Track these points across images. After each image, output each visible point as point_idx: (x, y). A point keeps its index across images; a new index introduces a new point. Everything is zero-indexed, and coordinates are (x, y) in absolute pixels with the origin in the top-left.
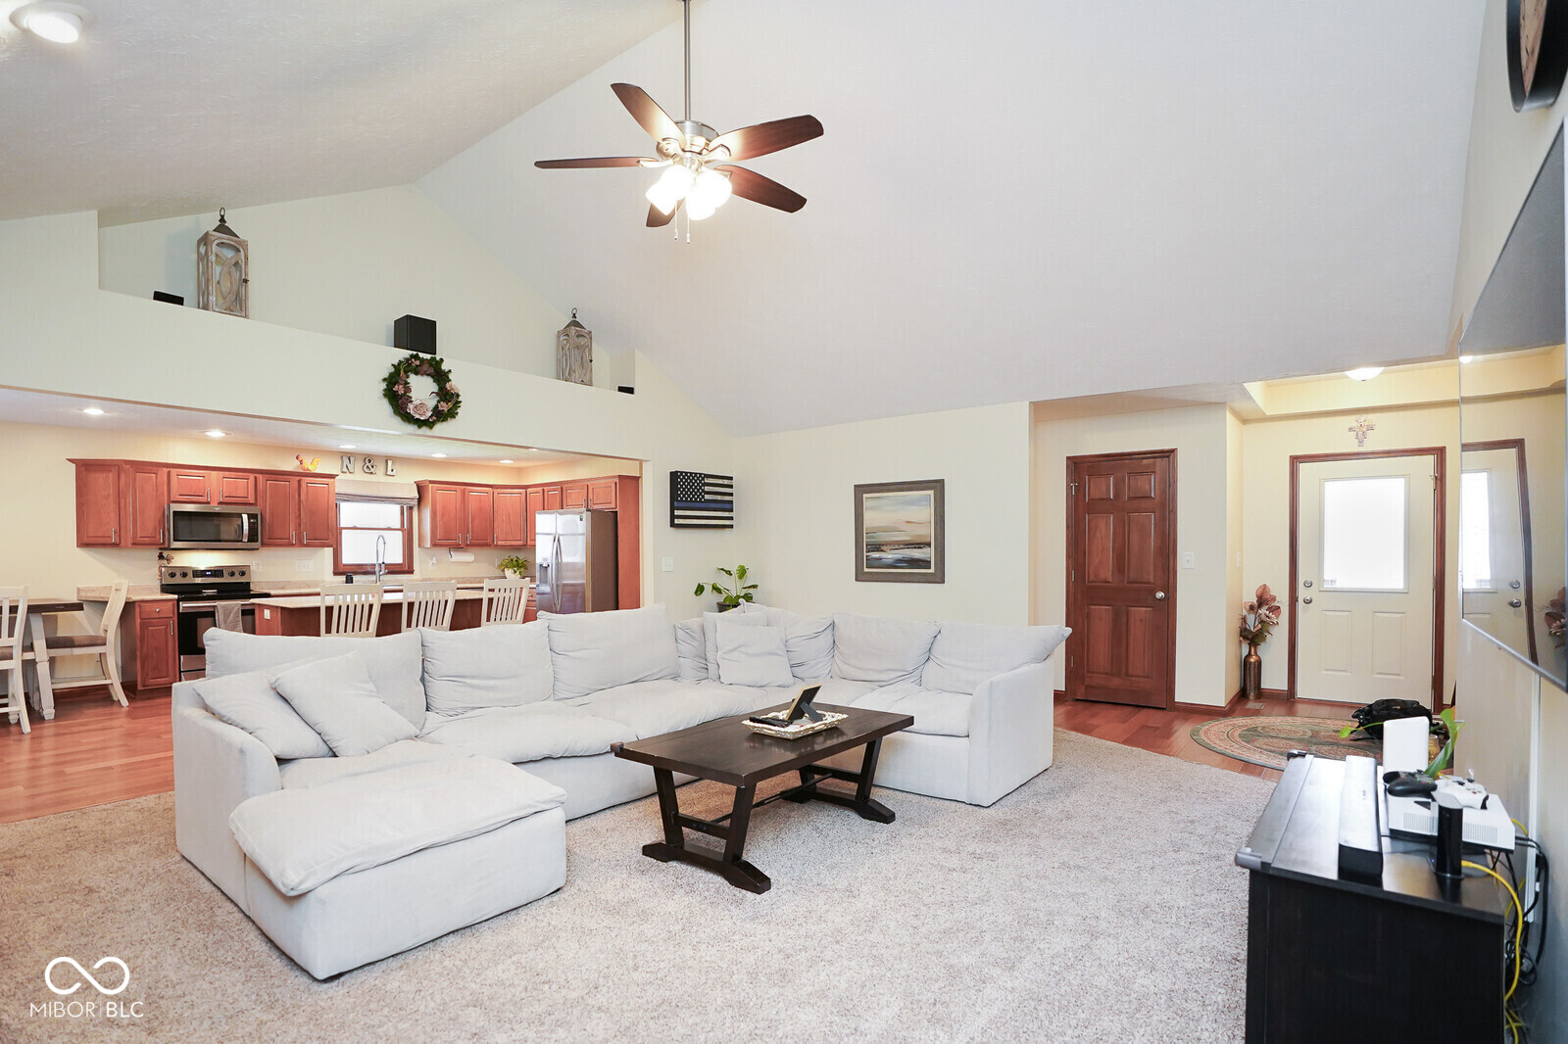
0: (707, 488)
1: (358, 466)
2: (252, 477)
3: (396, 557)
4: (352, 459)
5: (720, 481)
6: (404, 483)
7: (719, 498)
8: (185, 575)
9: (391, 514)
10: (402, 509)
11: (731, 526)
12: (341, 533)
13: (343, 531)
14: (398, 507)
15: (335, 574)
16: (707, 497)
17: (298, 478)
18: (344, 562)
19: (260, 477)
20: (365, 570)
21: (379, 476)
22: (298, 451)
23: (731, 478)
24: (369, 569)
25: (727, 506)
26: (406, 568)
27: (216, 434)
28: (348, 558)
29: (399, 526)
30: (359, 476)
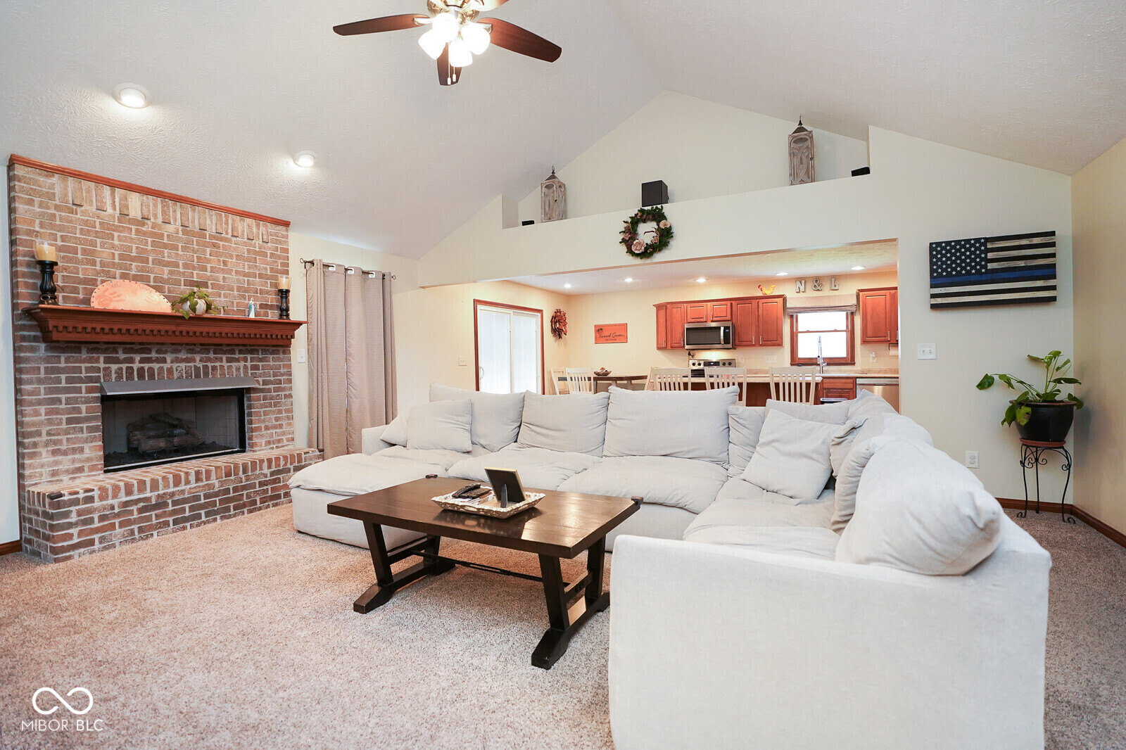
0: (990, 255)
1: (810, 286)
2: (729, 303)
3: (842, 352)
4: (803, 282)
5: (1024, 242)
6: (847, 293)
7: (1022, 263)
8: (699, 364)
9: (839, 319)
10: (847, 314)
11: (1054, 299)
12: (797, 336)
13: (799, 335)
14: (845, 313)
15: (792, 365)
16: (990, 266)
17: (757, 301)
18: (799, 357)
19: (733, 302)
20: (811, 362)
21: (826, 291)
22: (761, 282)
23: (1053, 233)
24: (814, 361)
25: (1045, 272)
26: (850, 360)
27: (701, 280)
28: (803, 353)
29: (845, 329)
30: (810, 293)
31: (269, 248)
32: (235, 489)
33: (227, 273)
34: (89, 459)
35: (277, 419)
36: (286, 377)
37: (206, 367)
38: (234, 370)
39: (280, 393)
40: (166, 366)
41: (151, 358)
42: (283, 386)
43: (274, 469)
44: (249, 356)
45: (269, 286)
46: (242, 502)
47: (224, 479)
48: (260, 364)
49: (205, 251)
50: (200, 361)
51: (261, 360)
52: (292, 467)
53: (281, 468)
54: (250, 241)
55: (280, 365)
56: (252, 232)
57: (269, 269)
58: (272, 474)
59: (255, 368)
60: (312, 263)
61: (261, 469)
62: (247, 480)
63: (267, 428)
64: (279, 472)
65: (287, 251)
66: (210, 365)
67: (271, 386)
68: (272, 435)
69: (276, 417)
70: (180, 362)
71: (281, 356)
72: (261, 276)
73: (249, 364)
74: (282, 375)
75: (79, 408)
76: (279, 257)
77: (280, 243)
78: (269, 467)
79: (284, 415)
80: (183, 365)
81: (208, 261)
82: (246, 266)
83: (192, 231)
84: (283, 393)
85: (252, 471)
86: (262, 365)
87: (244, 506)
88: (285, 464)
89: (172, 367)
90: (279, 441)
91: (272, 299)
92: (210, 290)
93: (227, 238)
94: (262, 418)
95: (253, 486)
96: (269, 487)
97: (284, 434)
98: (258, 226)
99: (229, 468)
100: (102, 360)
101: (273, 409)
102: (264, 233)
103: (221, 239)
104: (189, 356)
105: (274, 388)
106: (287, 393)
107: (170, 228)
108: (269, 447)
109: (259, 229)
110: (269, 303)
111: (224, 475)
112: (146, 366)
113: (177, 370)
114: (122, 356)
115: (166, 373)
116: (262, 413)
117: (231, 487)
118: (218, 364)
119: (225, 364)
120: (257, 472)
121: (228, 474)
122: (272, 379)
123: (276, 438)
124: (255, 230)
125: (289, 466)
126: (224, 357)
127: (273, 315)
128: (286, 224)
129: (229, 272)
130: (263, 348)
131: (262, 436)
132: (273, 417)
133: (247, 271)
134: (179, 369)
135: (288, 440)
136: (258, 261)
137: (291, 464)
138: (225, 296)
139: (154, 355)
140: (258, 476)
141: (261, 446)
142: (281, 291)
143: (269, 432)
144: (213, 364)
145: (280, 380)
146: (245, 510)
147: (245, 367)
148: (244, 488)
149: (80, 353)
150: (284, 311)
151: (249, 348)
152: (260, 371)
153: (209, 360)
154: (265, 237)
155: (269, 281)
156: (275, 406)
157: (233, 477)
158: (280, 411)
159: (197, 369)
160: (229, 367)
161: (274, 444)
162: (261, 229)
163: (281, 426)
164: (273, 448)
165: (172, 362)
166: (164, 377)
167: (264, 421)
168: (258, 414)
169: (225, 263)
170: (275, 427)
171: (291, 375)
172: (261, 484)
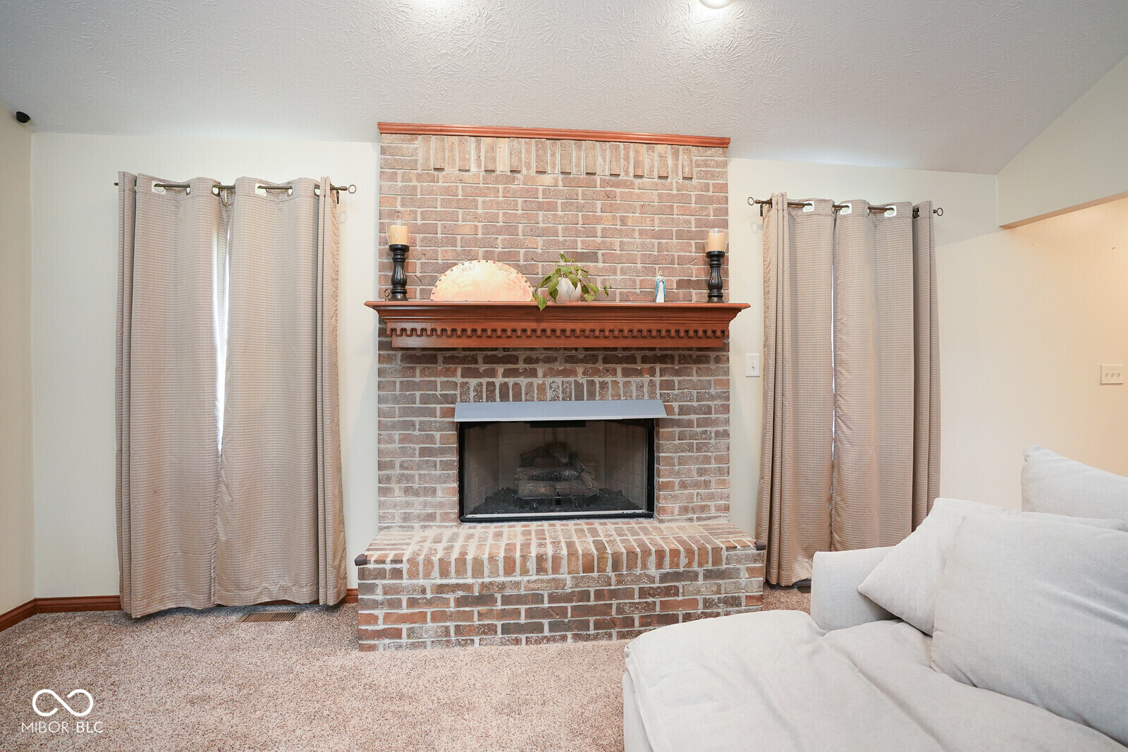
31: (695, 188)
32: (599, 595)
33: (627, 236)
34: (441, 505)
35: (701, 472)
36: (718, 402)
37: (592, 383)
38: (634, 388)
39: (708, 429)
40: (537, 381)
41: (518, 369)
42: (713, 416)
43: (667, 569)
44: (658, 367)
45: (694, 250)
46: (608, 618)
47: (582, 574)
48: (676, 379)
49: (594, 205)
50: (584, 374)
51: (677, 373)
52: (701, 571)
53: (681, 569)
54: (663, 181)
55: (709, 381)
56: (666, 165)
57: (693, 223)
58: (664, 578)
59: (668, 385)
60: (770, 202)
61: (644, 566)
62: (619, 582)
63: (683, 485)
64: (677, 576)
65: (724, 188)
66: (597, 380)
67: (693, 417)
68: (691, 496)
69: (700, 469)
70: (555, 376)
71: (713, 366)
72: (680, 235)
73: (657, 379)
74: (712, 398)
75: (432, 435)
76: (711, 200)
77: (713, 176)
78: (660, 565)
79: (713, 465)
80: (559, 380)
81: (599, 220)
82: (657, 222)
83: (576, 178)
84: (714, 429)
85: (629, 568)
86: (679, 382)
87: (613, 624)
88: (689, 564)
89: (544, 384)
90: (703, 509)
91: (698, 271)
92: (600, 265)
93: (626, 181)
94: (677, 468)
95: (628, 594)
96: (658, 600)
97: (712, 497)
98: (676, 154)
99: (590, 557)
100: (459, 372)
101: (695, 454)
102: (685, 164)
103: (618, 185)
104: (568, 366)
105: (698, 419)
106: (721, 429)
107: (547, 179)
108: (686, 517)
109: (677, 159)
110: (694, 279)
111: (581, 569)
112: (511, 381)
113: (551, 388)
114: (483, 367)
115: (536, 391)
116: (676, 461)
117: (592, 590)
118: (609, 379)
119: (621, 379)
120: (638, 571)
121: (588, 568)
122: (695, 404)
123: (697, 502)
124: (670, 161)
125: (695, 567)
126: (619, 369)
127: (698, 298)
128: (723, 143)
129: (629, 234)
130: (680, 352)
131: (675, 497)
132: (694, 467)
133: (657, 229)
134: (554, 386)
135: (718, 509)
136: (675, 212)
137: (700, 565)
138: (623, 272)
139: (521, 366)
140: (638, 579)
141: (672, 513)
142: (711, 256)
143: (686, 492)
144: (602, 379)
145: (709, 407)
146: (614, 632)
147: (652, 383)
148: (614, 594)
149: (436, 363)
150: (716, 289)
151: (659, 353)
152: (676, 392)
153: (596, 372)
154: (687, 169)
155: (693, 242)
156: (699, 449)
157: (595, 574)
158: (707, 460)
159: (579, 386)
160: (626, 384)
161: (694, 513)
162: (680, 158)
163: (707, 484)
164: (691, 520)
165: (545, 376)
166: (533, 397)
167: (678, 474)
168: (669, 461)
169: (624, 221)
170: (697, 485)
171: (728, 398)
172: (643, 593)
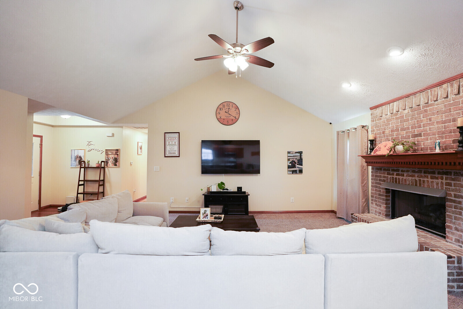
31: (461, 97)
33: (432, 125)
34: (382, 210)
37: (420, 180)
38: (435, 184)
41: (399, 174)
44: (444, 176)
48: (453, 182)
49: (420, 116)
50: (417, 177)
51: (453, 180)
54: (446, 99)
56: (448, 92)
59: (448, 184)
66: (422, 179)
70: (409, 177)
72: (454, 120)
73: (444, 181)
75: (381, 190)
80: (410, 178)
81: (422, 121)
82: (443, 117)
83: (414, 108)
86: (454, 184)
89: (406, 179)
92: (423, 137)
93: (431, 104)
98: (452, 85)
100: (386, 173)
103: (428, 106)
104: (413, 174)
107: (406, 111)
108: (458, 244)
109: (452, 87)
112: (398, 177)
113: (408, 180)
114: (391, 172)
115: (404, 181)
118: (426, 179)
119: (430, 180)
124: (449, 89)
126: (429, 176)
129: (433, 124)
130: (455, 171)
133: (444, 120)
134: (409, 180)
136: (452, 110)
138: (431, 139)
139: (400, 173)
143: (458, 233)
144: (423, 179)
147: (442, 183)
149: (381, 170)
151: (445, 171)
152: (453, 188)
153: (421, 177)
159: (416, 181)
160: (432, 182)
162: (454, 86)
164: (461, 247)
165: (406, 176)
166: (403, 183)
167: (454, 223)
169: (430, 120)
